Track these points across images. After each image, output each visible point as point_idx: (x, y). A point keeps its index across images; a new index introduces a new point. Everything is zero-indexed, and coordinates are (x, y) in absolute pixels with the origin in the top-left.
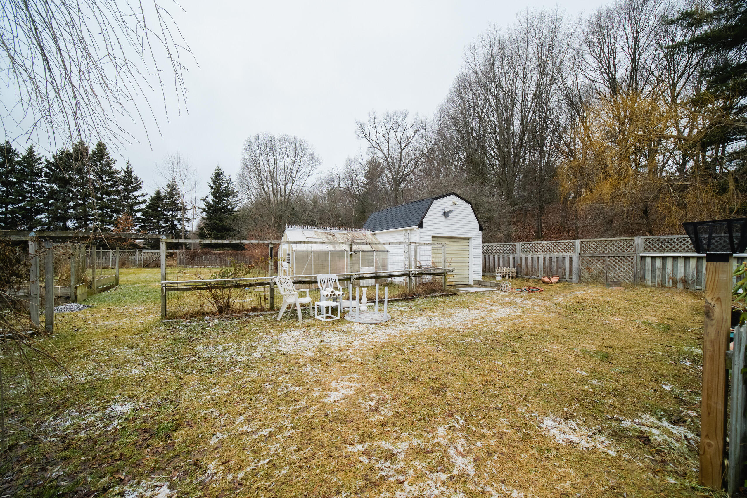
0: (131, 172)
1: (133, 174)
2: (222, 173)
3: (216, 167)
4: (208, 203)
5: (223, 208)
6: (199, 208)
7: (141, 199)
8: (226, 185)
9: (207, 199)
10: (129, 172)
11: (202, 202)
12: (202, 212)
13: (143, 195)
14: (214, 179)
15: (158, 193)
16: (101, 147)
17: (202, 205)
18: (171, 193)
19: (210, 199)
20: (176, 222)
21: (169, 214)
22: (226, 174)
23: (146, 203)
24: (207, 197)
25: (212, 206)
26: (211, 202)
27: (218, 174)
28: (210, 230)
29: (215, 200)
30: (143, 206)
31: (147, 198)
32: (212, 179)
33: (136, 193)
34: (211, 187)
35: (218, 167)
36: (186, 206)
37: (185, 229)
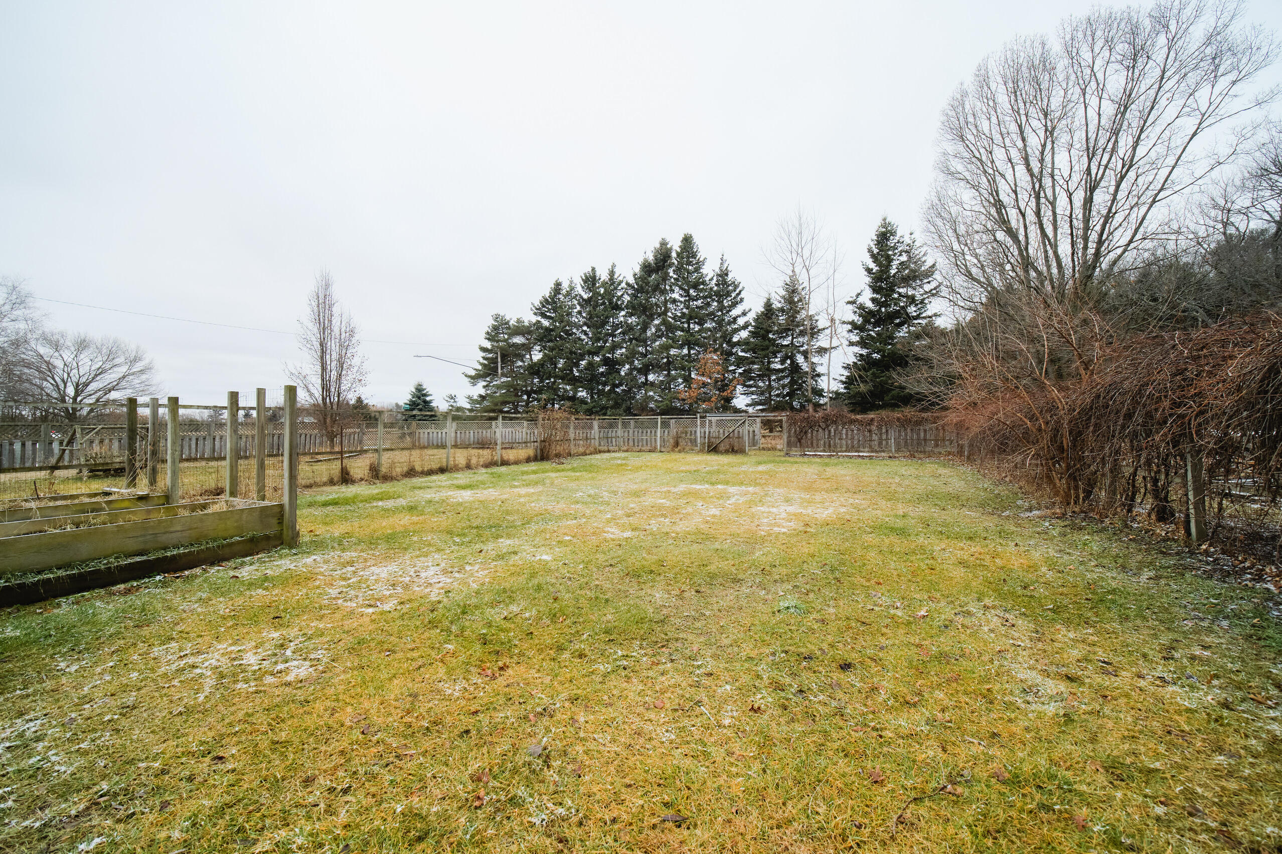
0: (727, 275)
1: (730, 278)
2: (893, 233)
3: (879, 222)
4: (862, 307)
5: (897, 314)
6: (844, 323)
7: (741, 321)
8: (904, 258)
9: (860, 300)
10: (723, 275)
11: (850, 307)
12: (850, 331)
13: (744, 314)
14: (876, 251)
15: (768, 305)
16: (687, 241)
17: (849, 313)
18: (790, 300)
19: (867, 299)
20: (800, 359)
21: (785, 343)
22: (903, 233)
23: (750, 328)
24: (858, 295)
25: (871, 313)
26: (870, 305)
27: (884, 237)
28: (864, 369)
29: (878, 296)
30: (744, 334)
31: (751, 317)
32: (870, 250)
33: (735, 312)
34: (869, 271)
35: (884, 220)
36: (817, 321)
37: (814, 370)
